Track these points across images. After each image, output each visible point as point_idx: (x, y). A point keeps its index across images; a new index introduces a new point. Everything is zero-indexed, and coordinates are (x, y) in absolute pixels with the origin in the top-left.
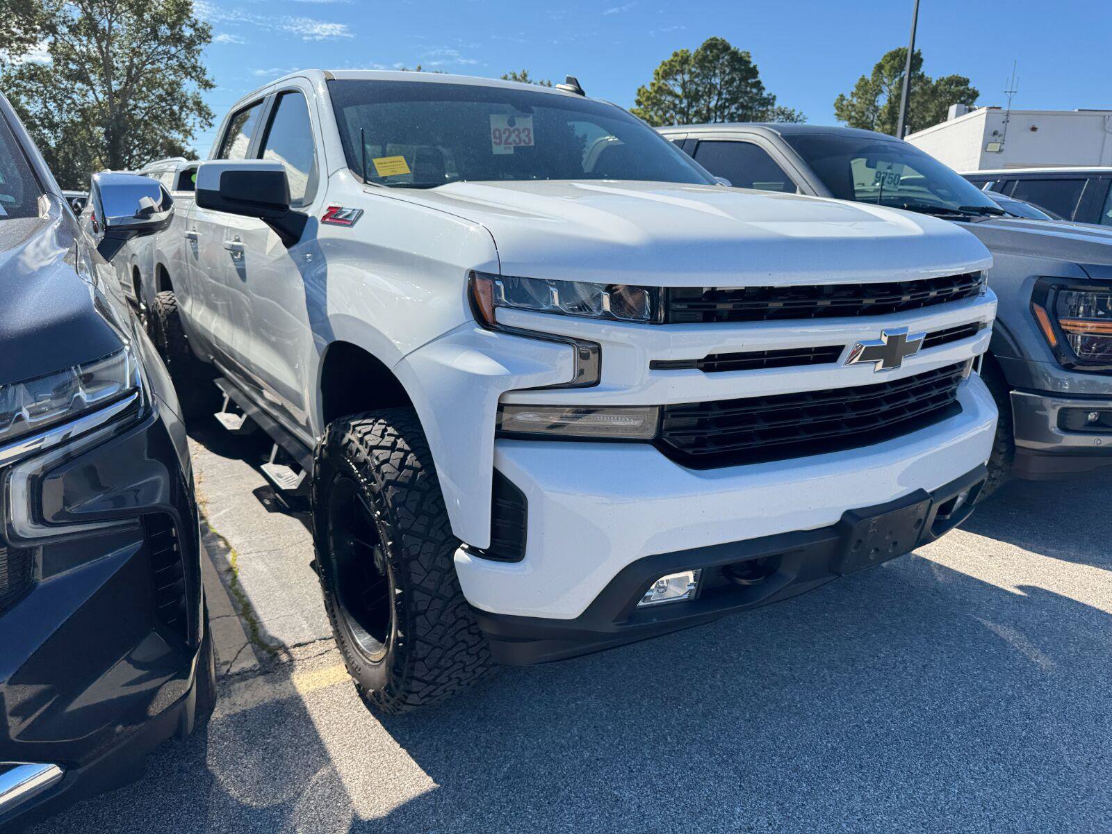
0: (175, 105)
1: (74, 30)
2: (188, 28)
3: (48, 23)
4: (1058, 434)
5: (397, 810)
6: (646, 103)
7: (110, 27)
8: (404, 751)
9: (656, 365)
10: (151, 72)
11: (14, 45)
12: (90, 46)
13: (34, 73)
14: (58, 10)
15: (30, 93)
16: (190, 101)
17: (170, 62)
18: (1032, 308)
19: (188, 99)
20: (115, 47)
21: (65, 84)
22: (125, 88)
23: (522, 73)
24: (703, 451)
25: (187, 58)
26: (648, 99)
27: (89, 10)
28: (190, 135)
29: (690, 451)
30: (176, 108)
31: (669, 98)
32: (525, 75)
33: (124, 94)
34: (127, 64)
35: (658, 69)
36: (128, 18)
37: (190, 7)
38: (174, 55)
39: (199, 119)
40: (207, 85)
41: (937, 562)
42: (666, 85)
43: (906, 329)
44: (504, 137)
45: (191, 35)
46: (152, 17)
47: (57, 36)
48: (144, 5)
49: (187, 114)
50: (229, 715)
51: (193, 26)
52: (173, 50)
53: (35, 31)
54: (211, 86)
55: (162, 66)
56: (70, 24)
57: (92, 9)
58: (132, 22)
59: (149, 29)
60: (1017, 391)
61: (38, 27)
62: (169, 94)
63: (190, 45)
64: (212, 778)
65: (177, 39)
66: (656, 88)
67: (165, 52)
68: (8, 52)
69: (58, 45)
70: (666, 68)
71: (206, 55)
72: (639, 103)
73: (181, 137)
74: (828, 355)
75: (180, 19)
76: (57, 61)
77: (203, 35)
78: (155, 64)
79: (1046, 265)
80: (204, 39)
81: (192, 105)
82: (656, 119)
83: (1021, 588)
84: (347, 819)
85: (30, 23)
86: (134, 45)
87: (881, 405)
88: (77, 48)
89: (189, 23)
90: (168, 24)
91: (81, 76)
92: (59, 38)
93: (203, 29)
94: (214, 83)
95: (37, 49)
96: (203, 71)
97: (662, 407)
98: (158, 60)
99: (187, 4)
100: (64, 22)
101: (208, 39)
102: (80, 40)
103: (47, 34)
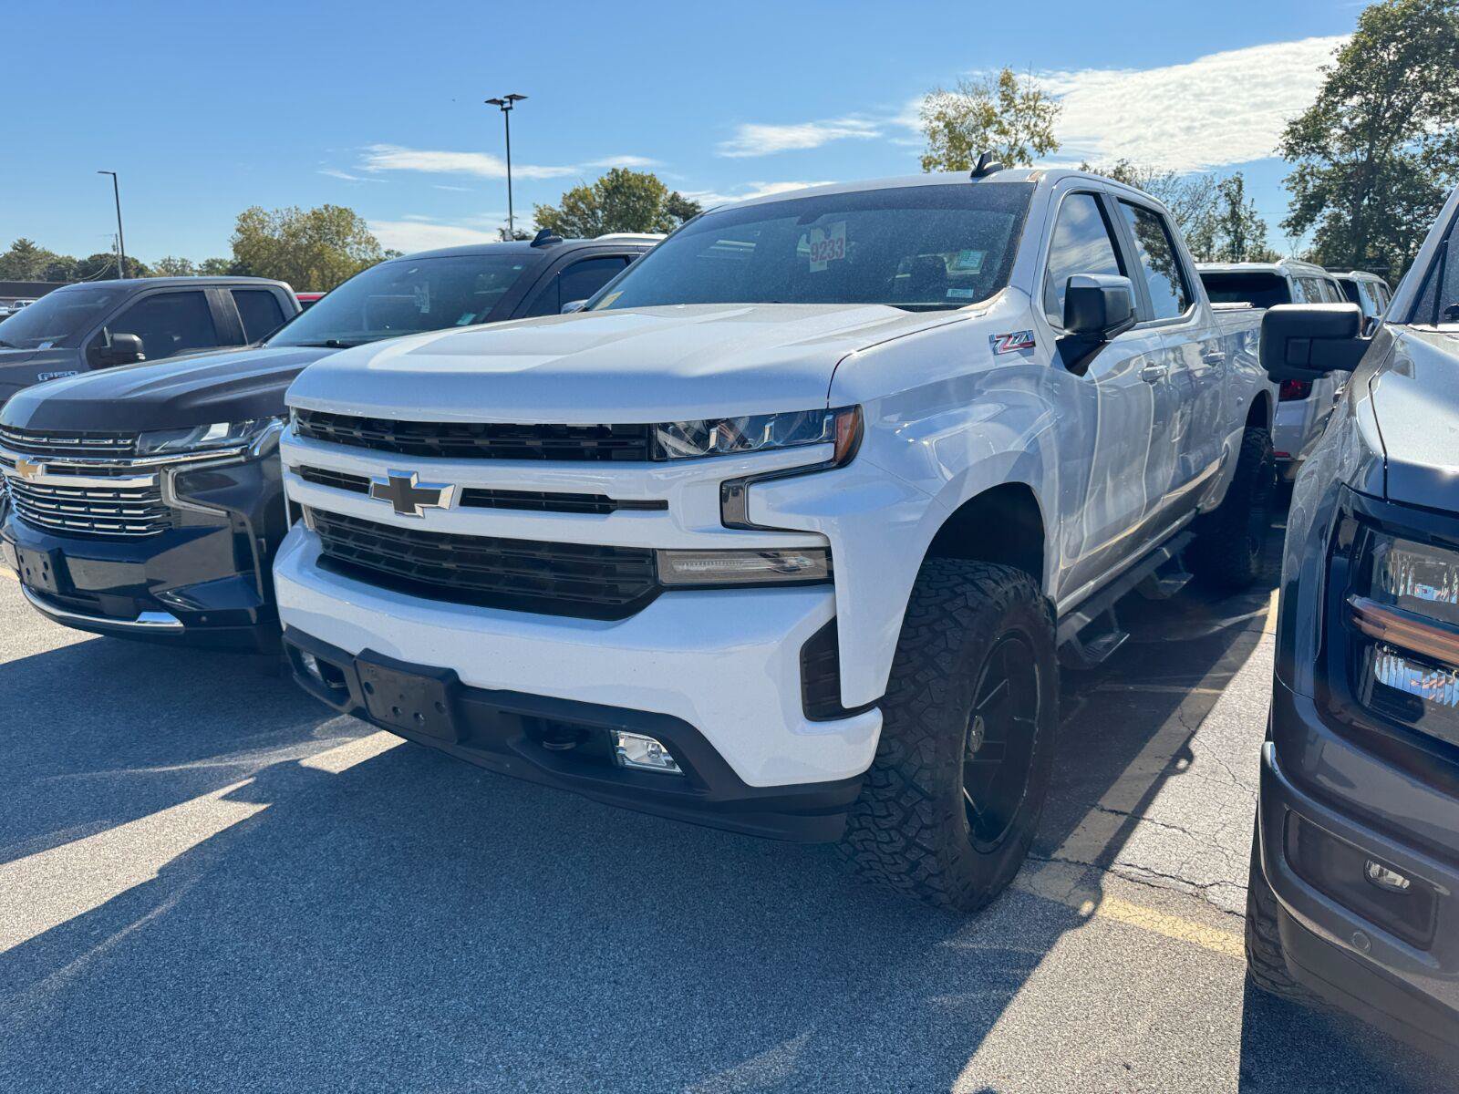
44: (820, 250)
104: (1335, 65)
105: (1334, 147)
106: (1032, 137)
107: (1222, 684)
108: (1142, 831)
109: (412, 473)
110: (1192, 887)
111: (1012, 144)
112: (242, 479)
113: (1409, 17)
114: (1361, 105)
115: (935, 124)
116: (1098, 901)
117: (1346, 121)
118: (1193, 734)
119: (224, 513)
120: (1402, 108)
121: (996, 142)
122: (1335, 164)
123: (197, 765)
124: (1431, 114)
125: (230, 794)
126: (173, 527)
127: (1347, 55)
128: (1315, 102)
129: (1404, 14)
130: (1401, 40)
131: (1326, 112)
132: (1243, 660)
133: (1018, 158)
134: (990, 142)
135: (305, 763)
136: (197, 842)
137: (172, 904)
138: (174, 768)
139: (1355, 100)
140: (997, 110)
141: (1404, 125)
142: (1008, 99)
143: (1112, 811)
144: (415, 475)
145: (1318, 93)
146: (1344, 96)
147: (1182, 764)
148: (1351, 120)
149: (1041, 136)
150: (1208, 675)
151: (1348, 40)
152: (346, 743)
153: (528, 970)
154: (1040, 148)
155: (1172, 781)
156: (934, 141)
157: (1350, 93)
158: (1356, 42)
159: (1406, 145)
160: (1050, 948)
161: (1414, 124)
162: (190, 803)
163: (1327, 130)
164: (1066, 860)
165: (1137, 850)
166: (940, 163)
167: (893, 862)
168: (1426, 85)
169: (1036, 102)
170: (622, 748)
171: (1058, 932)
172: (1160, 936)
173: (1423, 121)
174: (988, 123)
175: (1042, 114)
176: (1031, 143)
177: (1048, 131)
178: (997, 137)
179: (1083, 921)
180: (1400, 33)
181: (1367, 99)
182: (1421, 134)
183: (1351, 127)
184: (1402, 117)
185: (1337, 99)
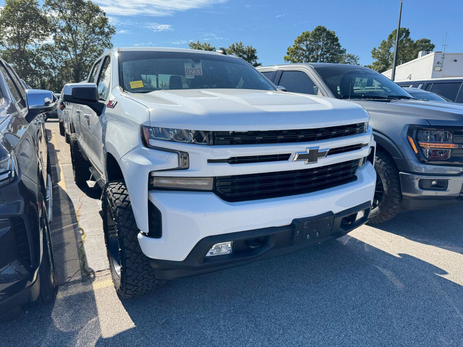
1: (62, 30)
3: (53, 28)
4: (419, 190)
5: (117, 335)
6: (291, 54)
7: (77, 29)
8: (127, 313)
9: (210, 161)
10: (92, 46)
11: (40, 37)
12: (69, 37)
13: (48, 48)
14: (57, 23)
15: (46, 56)
17: (100, 42)
18: (407, 138)
20: (78, 37)
21: (59, 51)
22: (82, 53)
23: (240, 42)
24: (233, 195)
25: (106, 40)
26: (292, 52)
27: (69, 23)
29: (228, 195)
31: (301, 51)
32: (241, 43)
33: (81, 55)
34: (83, 43)
35: (296, 39)
36: (84, 25)
37: (107, 20)
38: (101, 39)
41: (368, 243)
42: (300, 46)
43: (319, 147)
44: (190, 72)
45: (108, 31)
46: (93, 25)
47: (56, 33)
48: (90, 20)
50: (64, 297)
51: (108, 28)
52: (101, 37)
53: (48, 31)
55: (96, 44)
56: (61, 28)
57: (70, 22)
58: (85, 27)
59: (91, 29)
60: (402, 172)
61: (49, 30)
62: (98, 55)
63: (107, 35)
64: (52, 320)
65: (102, 33)
66: (295, 47)
67: (98, 38)
68: (38, 40)
69: (57, 36)
70: (299, 39)
71: (113, 39)
72: (288, 53)
74: (285, 157)
75: (103, 25)
76: (56, 43)
77: (112, 31)
78: (93, 43)
79: (413, 120)
80: (113, 33)
82: (295, 60)
83: (400, 254)
84: (97, 338)
85: (46, 28)
86: (86, 35)
87: (313, 177)
88: (64, 38)
89: (107, 26)
90: (99, 27)
91: (65, 49)
92: (57, 34)
93: (112, 29)
95: (49, 38)
97: (215, 178)
98: (95, 41)
99: (106, 19)
100: (59, 28)
101: (114, 33)
102: (65, 34)
103: (53, 32)
105: (6, 43)
113: (24, 5)
114: (12, 30)
117: (8, 35)
120: (26, 34)
122: (8, 49)
124: (36, 38)
127: (4, 13)
129: (21, 3)
139: (9, 28)
141: (28, 39)
146: (6, 27)
148: (10, 34)
151: (3, 7)
158: (7, 9)
163: (2, 36)
173: (33, 39)
180: (21, 9)
181: (14, 29)
182: (34, 44)
183: (10, 37)
184: (27, 37)
185: (4, 26)
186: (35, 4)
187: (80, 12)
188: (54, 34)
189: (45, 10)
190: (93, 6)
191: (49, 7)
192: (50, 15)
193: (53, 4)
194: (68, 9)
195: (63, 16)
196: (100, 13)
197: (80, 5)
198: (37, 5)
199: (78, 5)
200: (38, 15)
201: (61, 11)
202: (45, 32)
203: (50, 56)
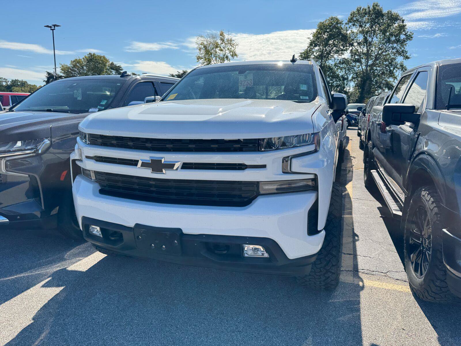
0: (392, 67)
1: (359, 44)
2: (404, 35)
3: (351, 43)
5: (72, 271)
7: (372, 40)
10: (385, 55)
11: (340, 52)
12: (364, 49)
13: (345, 62)
14: (355, 38)
15: (341, 69)
16: (399, 65)
17: (393, 50)
19: (397, 64)
20: (373, 48)
21: (354, 64)
22: (373, 63)
25: (400, 48)
27: (366, 36)
28: (396, 79)
30: (392, 69)
33: (373, 65)
34: (376, 53)
38: (395, 48)
39: (401, 72)
40: (407, 58)
44: (243, 83)
45: (404, 39)
46: (390, 34)
47: (353, 47)
48: (387, 30)
49: (396, 71)
51: (405, 35)
52: (395, 45)
54: (409, 58)
55: (390, 53)
56: (358, 42)
57: (367, 34)
58: (381, 37)
59: (387, 39)
60: (446, 230)
61: (348, 45)
62: (390, 63)
63: (402, 43)
65: (398, 41)
67: (391, 47)
68: (337, 55)
69: (353, 50)
71: (408, 45)
73: (392, 80)
75: (400, 33)
76: (352, 56)
77: (409, 37)
78: (387, 52)
80: (409, 39)
81: (399, 67)
84: (65, 267)
85: (346, 44)
86: (380, 46)
88: (359, 51)
89: (404, 33)
90: (395, 35)
91: (358, 61)
93: (410, 35)
94: (410, 57)
95: (346, 53)
96: (406, 52)
97: (94, 171)
98: (388, 50)
99: (404, 26)
100: (356, 42)
101: (411, 39)
102: (360, 47)
103: (350, 47)
104: (312, 38)
106: (230, 52)
107: (351, 213)
108: (360, 259)
109: (162, 158)
110: (383, 274)
111: (224, 54)
112: (35, 163)
113: (330, 26)
114: (319, 49)
115: (200, 46)
116: (362, 281)
117: (315, 54)
118: (353, 229)
119: (27, 175)
120: (329, 51)
121: (219, 53)
123: (22, 275)
124: (336, 53)
125: (45, 284)
126: (2, 182)
127: (315, 35)
128: (307, 48)
130: (328, 32)
131: (310, 51)
132: (352, 206)
133: (226, 58)
134: (217, 53)
135: (69, 269)
136: (42, 305)
137: (47, 332)
138: (12, 277)
139: (317, 48)
140: (219, 43)
141: (329, 56)
142: (223, 40)
143: (347, 254)
144: (164, 158)
145: (308, 45)
146: (314, 47)
147: (356, 238)
148: (316, 53)
149: (232, 52)
150: (345, 211)
151: (315, 31)
152: (82, 259)
153: (206, 332)
154: (232, 56)
155: (357, 243)
156: (200, 51)
157: (316, 46)
158: (317, 32)
159: (330, 61)
160: (360, 298)
161: (332, 56)
162: (29, 290)
163: (310, 56)
164: (345, 270)
165: (361, 265)
166: (202, 58)
167: (320, 278)
168: (335, 45)
169: (231, 42)
170: (246, 251)
171: (359, 293)
172: (385, 289)
173: (334, 55)
174: (217, 47)
175: (233, 45)
176: (230, 54)
177: (235, 51)
178: (219, 52)
179: (363, 288)
180: (328, 30)
181: (320, 48)
182: (333, 59)
183: (316, 55)
184: (329, 53)
185: (312, 47)
186: (340, 23)
187: (379, 24)
188: (351, 48)
189: (346, 28)
190: (392, 15)
191: (350, 24)
192: (350, 32)
193: (355, 21)
194: (367, 23)
195: (362, 30)
196: (398, 21)
197: (379, 17)
198: (342, 24)
199: (376, 17)
200: (340, 33)
201: (361, 26)
202: (344, 48)
203: (345, 68)
